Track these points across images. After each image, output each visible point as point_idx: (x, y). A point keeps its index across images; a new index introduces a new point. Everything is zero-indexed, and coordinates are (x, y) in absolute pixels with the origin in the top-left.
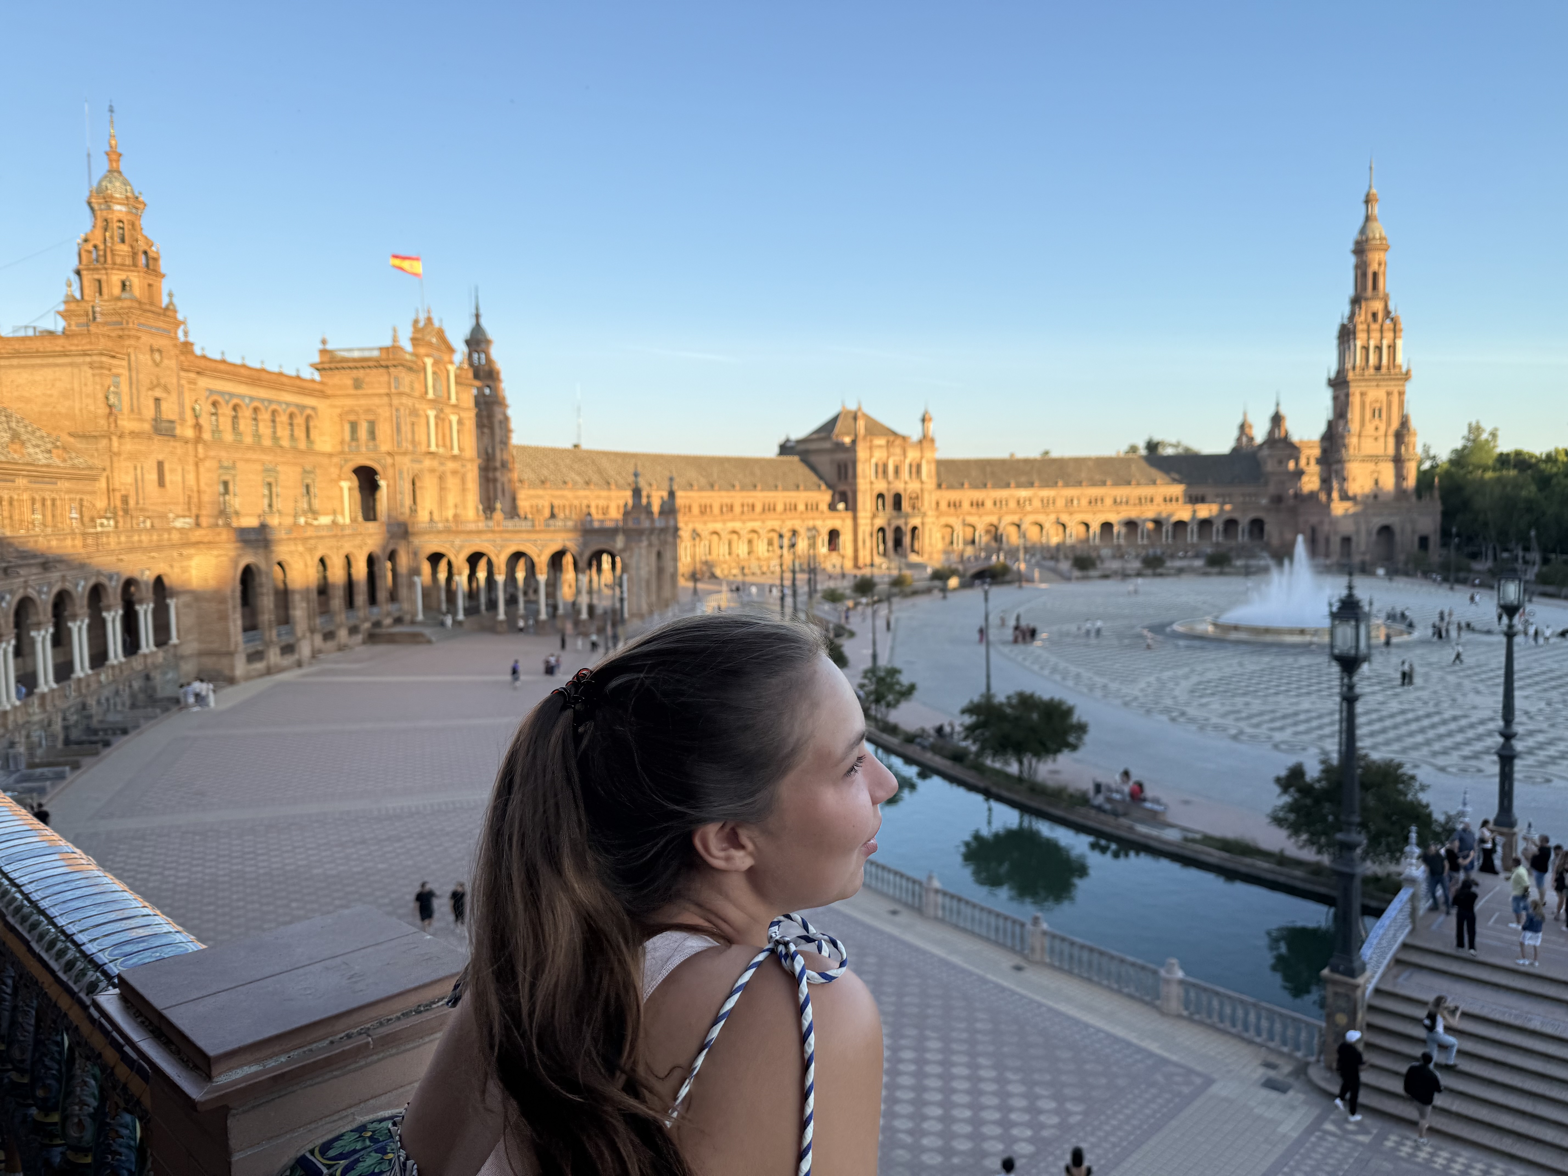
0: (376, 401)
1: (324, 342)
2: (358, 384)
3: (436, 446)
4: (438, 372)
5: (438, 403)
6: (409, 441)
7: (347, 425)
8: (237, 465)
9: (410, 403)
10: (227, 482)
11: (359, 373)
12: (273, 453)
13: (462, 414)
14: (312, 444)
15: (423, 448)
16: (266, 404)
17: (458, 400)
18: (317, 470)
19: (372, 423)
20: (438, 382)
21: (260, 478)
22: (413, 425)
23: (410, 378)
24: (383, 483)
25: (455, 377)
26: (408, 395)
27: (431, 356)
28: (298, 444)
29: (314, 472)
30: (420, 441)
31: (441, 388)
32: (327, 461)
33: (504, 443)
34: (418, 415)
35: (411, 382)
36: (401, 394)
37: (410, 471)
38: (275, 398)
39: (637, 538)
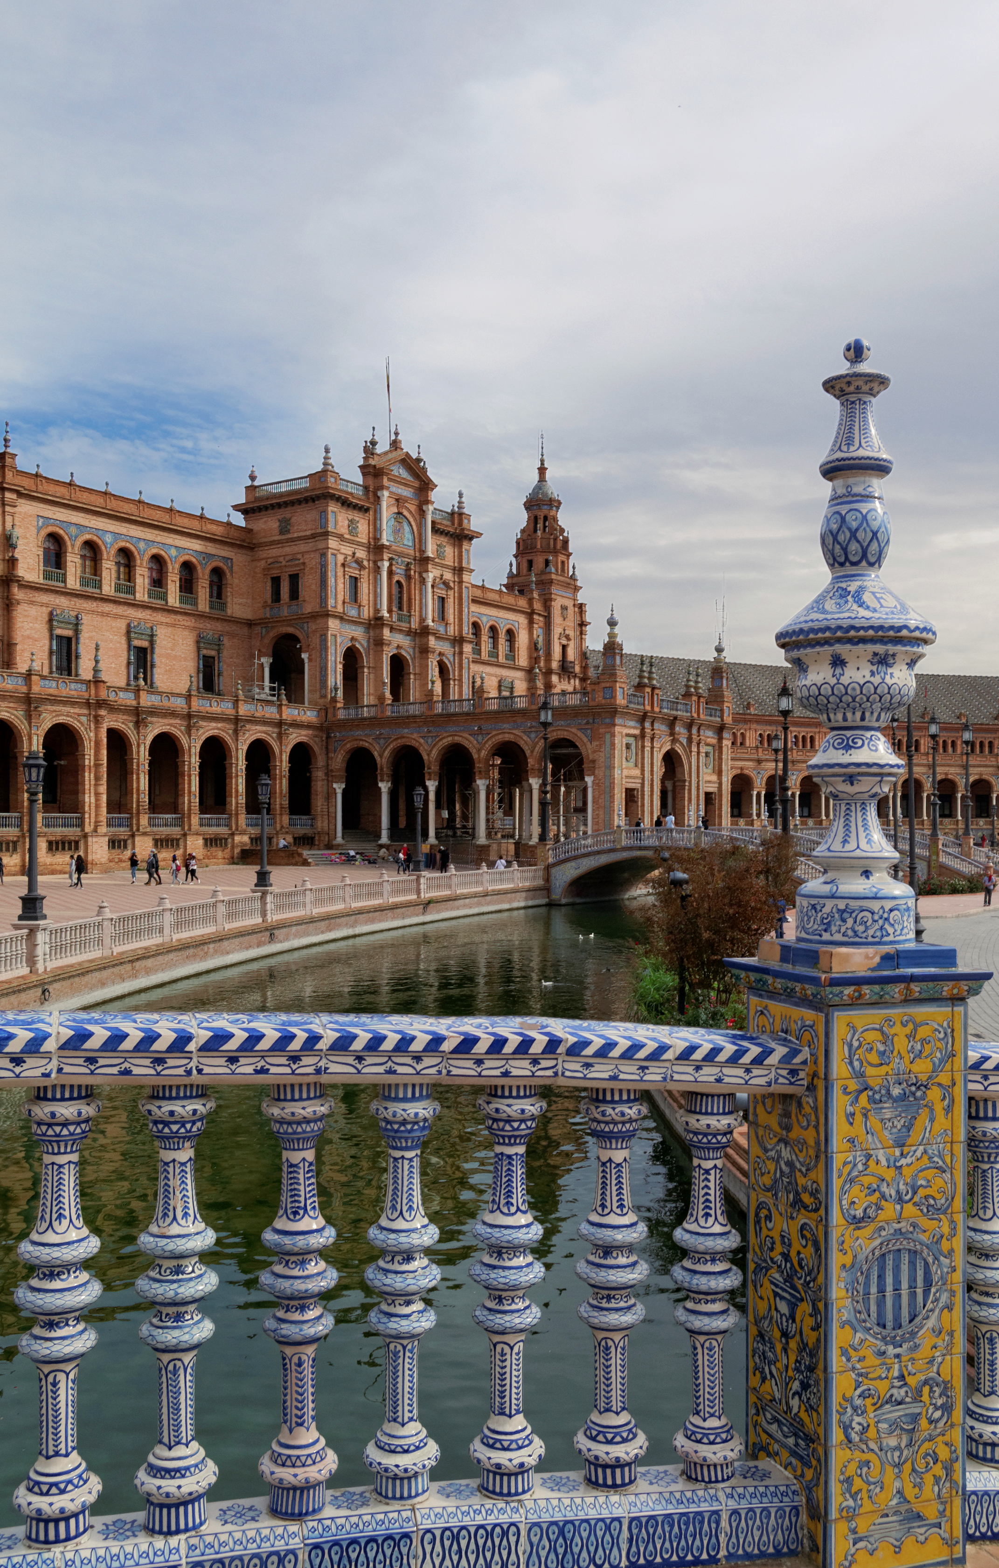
0: (302, 547)
1: (253, 478)
2: (284, 528)
3: (390, 611)
4: (406, 513)
5: (401, 555)
6: (340, 598)
7: (269, 584)
8: (86, 619)
9: (347, 550)
10: (69, 639)
11: (286, 513)
12: (149, 612)
13: (448, 576)
14: (223, 606)
15: (367, 613)
16: (142, 545)
17: (440, 554)
18: (226, 641)
19: (294, 579)
20: (407, 528)
21: (123, 640)
22: (355, 581)
23: (350, 517)
24: (304, 656)
25: (433, 522)
26: (341, 537)
27: (388, 488)
28: (196, 604)
29: (218, 645)
30: (364, 602)
31: (410, 537)
32: (245, 630)
33: (568, 638)
34: (361, 567)
35: (351, 521)
36: (326, 534)
37: (339, 640)
38: (158, 539)
39: (608, 720)
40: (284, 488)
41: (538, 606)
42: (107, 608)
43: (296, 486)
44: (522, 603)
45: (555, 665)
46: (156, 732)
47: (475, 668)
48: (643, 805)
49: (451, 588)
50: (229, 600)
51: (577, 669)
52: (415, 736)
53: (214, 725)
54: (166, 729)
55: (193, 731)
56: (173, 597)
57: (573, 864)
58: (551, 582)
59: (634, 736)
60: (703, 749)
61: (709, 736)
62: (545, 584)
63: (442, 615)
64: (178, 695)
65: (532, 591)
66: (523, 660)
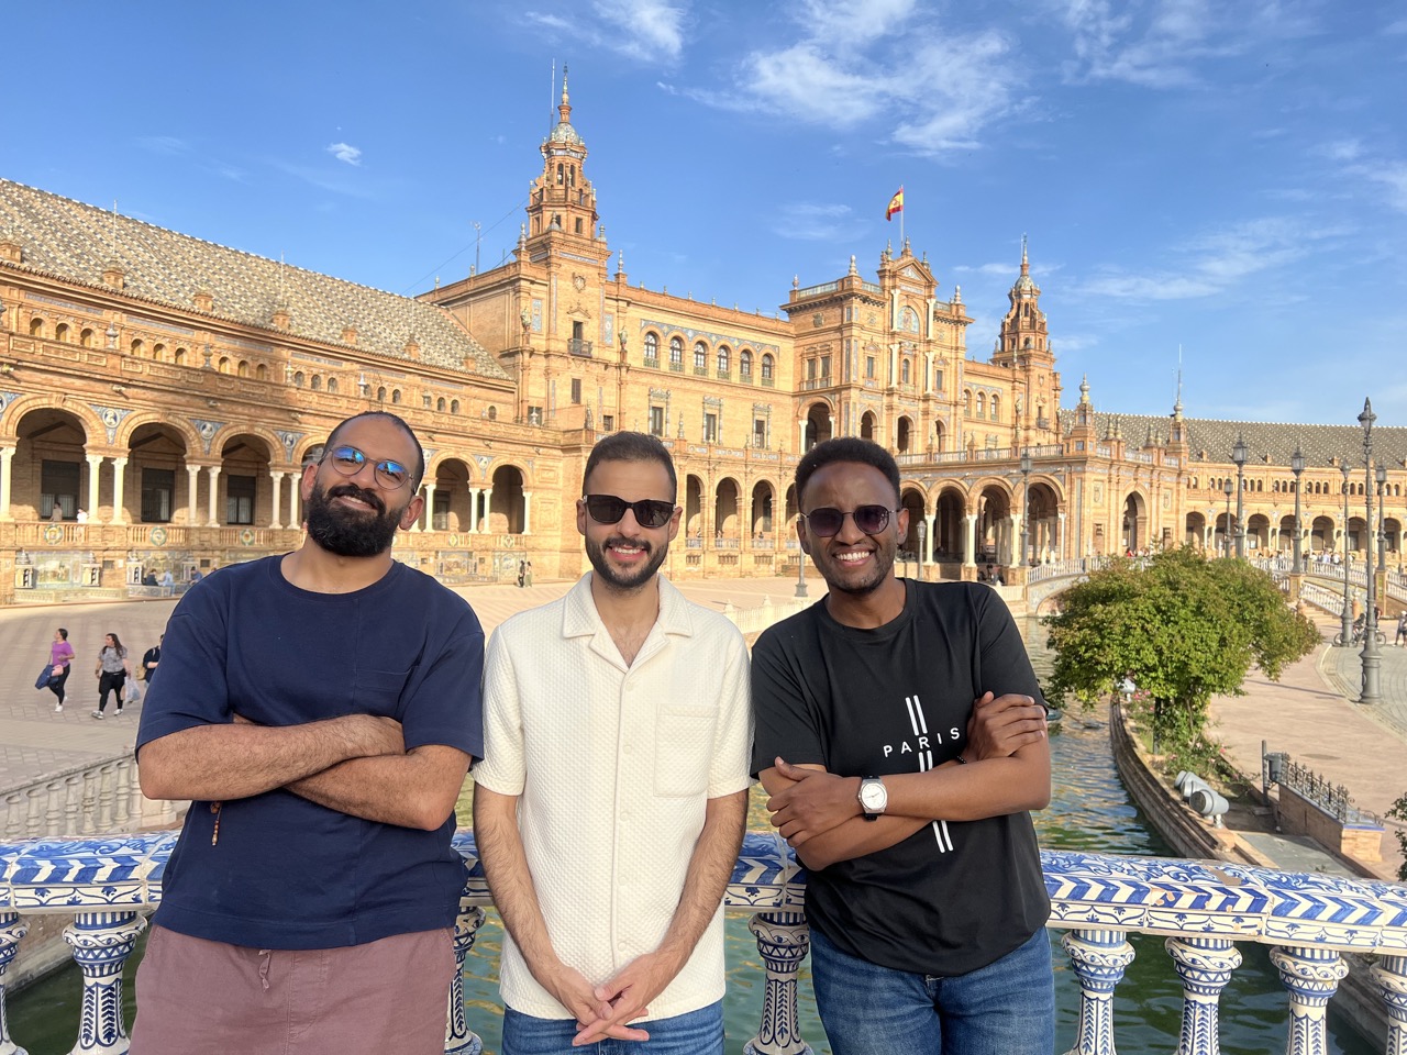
0: (831, 336)
2: (817, 322)
3: (899, 383)
4: (913, 306)
5: (909, 338)
6: (861, 375)
7: (807, 364)
8: (672, 393)
9: (866, 336)
10: (661, 409)
11: (820, 312)
12: (718, 387)
13: (946, 354)
14: (771, 382)
15: (882, 385)
16: (714, 338)
17: (940, 338)
18: (772, 408)
19: (826, 359)
20: (914, 318)
21: (701, 409)
22: (871, 359)
23: (869, 311)
24: (832, 419)
25: (935, 313)
26: (862, 328)
27: (899, 287)
28: (752, 381)
29: (768, 410)
30: (879, 377)
31: (917, 325)
32: (789, 401)
33: (1044, 401)
34: (877, 350)
35: (871, 315)
36: (850, 325)
37: (858, 406)
38: (726, 334)
39: (1079, 468)
40: (819, 291)
41: (1020, 375)
42: (689, 385)
43: (828, 289)
44: (1007, 373)
45: (1033, 423)
46: (722, 477)
47: (966, 426)
48: (1109, 538)
49: (948, 364)
50: (776, 378)
51: (1052, 426)
52: (917, 481)
53: (763, 471)
54: (728, 475)
55: (749, 476)
56: (735, 378)
57: (1048, 585)
58: (1030, 355)
59: (1102, 481)
60: (1163, 491)
61: (1170, 480)
62: (1024, 358)
63: (939, 386)
64: (739, 450)
65: (1013, 365)
66: (1007, 418)
